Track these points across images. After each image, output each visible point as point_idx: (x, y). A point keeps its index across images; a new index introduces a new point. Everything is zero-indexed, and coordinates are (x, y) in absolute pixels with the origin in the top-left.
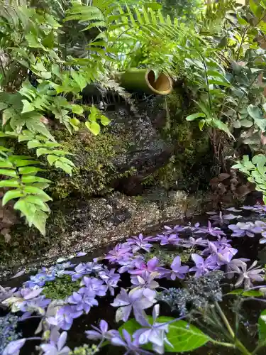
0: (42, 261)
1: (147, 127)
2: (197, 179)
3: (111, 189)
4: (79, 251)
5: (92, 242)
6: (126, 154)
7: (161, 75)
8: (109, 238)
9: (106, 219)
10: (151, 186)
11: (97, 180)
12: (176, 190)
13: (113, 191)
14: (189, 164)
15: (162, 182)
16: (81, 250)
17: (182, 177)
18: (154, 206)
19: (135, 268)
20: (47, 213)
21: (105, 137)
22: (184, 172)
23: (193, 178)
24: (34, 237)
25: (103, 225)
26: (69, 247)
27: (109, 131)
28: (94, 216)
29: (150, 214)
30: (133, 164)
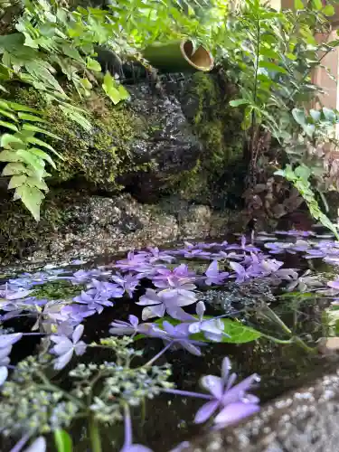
0: (24, 266)
1: (176, 111)
2: (226, 193)
3: (122, 187)
4: (76, 259)
5: (93, 250)
6: (146, 141)
7: (200, 48)
8: (116, 248)
9: (111, 224)
10: (168, 194)
11: (109, 165)
12: (198, 203)
13: (123, 191)
14: (216, 174)
15: (182, 192)
16: (79, 258)
17: (207, 189)
18: (172, 219)
19: (158, 274)
20: (43, 191)
21: (121, 114)
22: (209, 182)
23: (220, 192)
24: (15, 231)
25: (108, 231)
26: (61, 251)
27: (127, 108)
28: (97, 218)
29: (167, 228)
30: (154, 155)
